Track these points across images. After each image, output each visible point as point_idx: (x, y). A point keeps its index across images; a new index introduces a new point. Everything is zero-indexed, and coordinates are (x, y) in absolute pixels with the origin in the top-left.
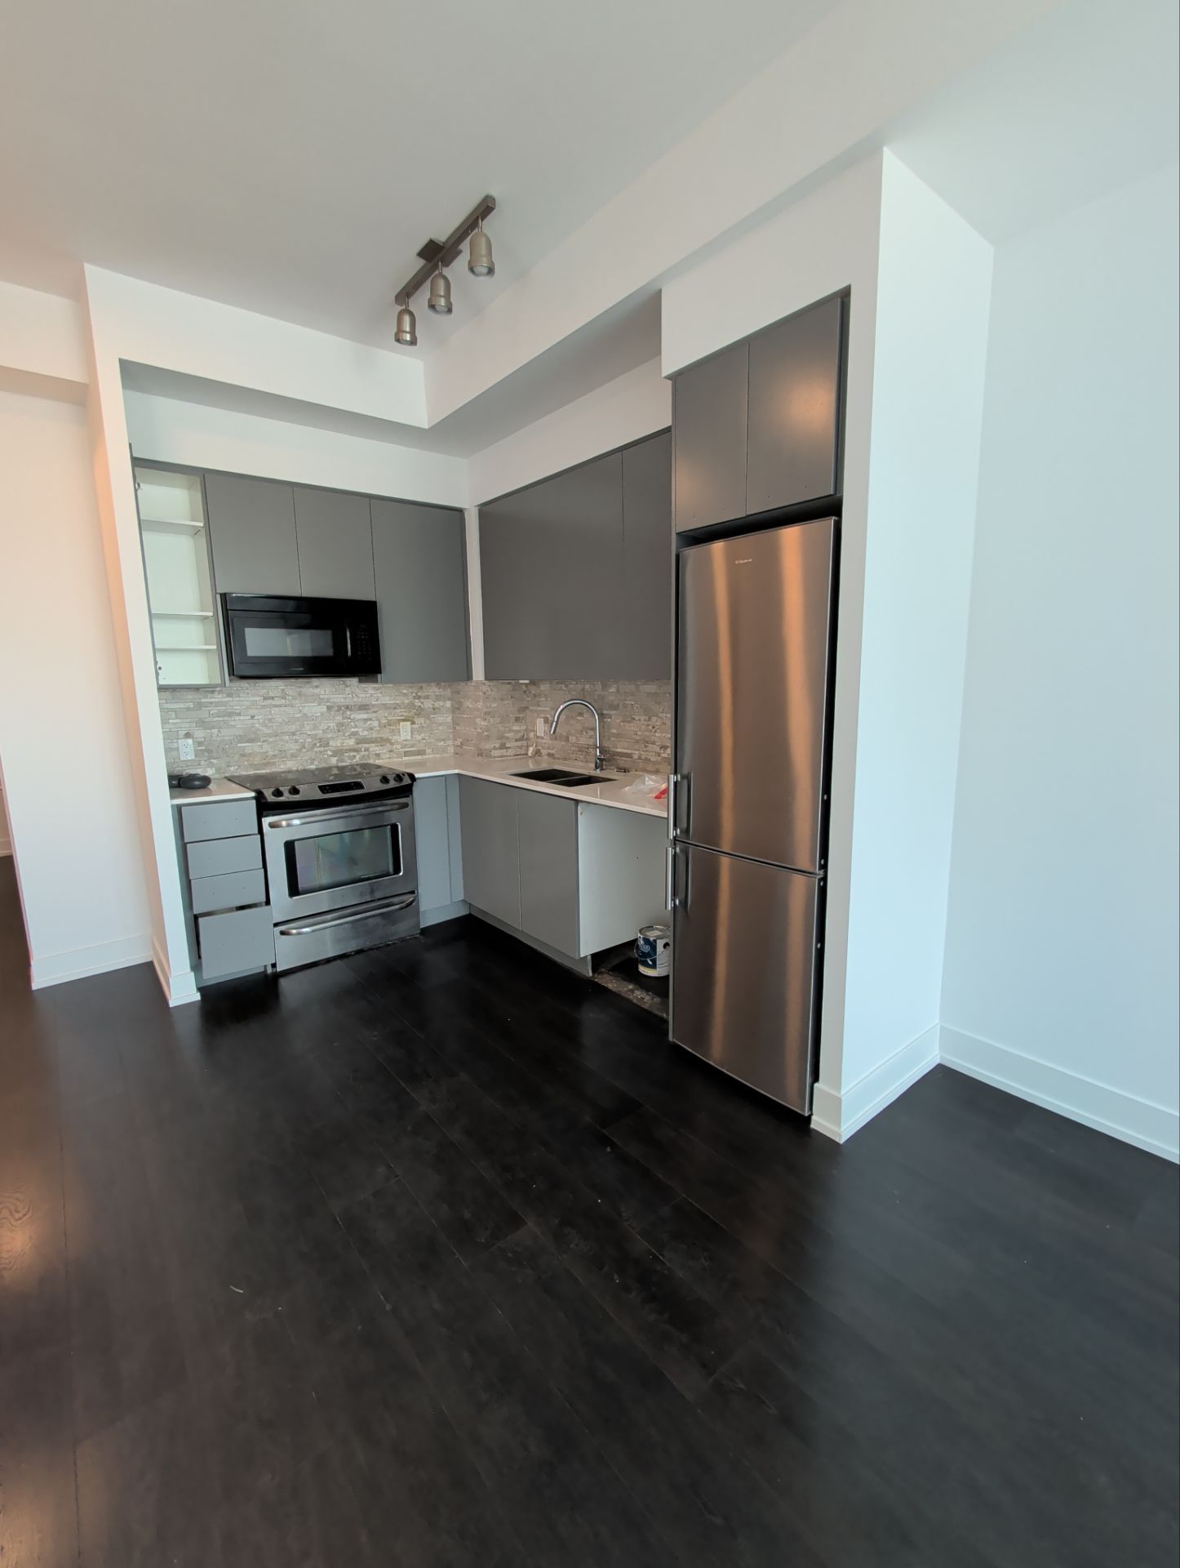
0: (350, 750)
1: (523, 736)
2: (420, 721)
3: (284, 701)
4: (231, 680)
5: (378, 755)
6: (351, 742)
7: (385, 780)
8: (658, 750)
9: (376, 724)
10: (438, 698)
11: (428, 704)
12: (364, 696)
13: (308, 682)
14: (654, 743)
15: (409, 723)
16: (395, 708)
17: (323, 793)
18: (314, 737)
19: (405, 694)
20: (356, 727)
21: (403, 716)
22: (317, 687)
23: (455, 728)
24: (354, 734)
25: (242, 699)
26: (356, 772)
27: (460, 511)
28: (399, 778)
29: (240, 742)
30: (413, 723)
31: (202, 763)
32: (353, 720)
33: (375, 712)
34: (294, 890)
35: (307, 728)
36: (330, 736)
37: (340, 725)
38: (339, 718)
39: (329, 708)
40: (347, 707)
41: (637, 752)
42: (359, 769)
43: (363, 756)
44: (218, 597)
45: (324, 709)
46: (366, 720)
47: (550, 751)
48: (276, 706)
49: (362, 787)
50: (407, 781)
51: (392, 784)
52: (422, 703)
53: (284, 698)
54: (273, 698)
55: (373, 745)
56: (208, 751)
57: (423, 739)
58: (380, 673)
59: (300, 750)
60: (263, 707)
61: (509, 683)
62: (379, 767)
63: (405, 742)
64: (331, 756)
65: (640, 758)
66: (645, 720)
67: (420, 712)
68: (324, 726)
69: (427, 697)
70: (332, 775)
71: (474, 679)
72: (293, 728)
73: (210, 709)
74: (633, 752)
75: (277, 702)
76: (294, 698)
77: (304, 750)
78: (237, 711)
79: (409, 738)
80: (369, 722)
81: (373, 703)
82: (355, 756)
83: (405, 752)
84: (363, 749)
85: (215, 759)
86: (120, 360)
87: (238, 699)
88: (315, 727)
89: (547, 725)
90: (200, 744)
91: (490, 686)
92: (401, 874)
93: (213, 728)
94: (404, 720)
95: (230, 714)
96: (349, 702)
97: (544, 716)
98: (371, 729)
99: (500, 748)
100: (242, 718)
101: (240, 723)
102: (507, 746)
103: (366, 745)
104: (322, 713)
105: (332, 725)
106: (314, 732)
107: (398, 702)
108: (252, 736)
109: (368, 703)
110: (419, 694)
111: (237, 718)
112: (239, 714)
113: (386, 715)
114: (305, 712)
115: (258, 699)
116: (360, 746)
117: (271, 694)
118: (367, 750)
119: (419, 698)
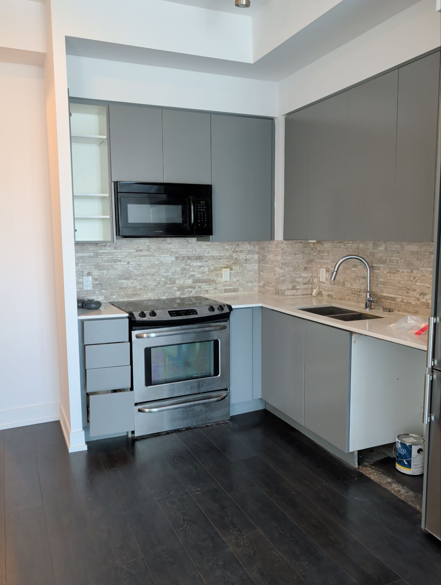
0: (189, 287)
1: (309, 281)
2: (236, 268)
3: (148, 252)
4: (117, 239)
5: (207, 291)
6: (190, 282)
7: (212, 309)
8: (418, 296)
9: (206, 269)
10: (250, 252)
11: (242, 256)
12: (200, 250)
13: (165, 240)
14: (415, 290)
15: (228, 270)
16: (220, 259)
17: (171, 316)
18: (166, 277)
19: (227, 250)
20: (193, 271)
21: (224, 264)
22: (170, 243)
23: (260, 274)
24: (192, 276)
25: (123, 251)
26: (192, 302)
27: (272, 119)
28: (221, 307)
29: (120, 279)
30: (231, 269)
31: (97, 292)
32: (191, 266)
33: (206, 261)
34: (149, 381)
35: (162, 272)
36: (176, 277)
37: (183, 270)
38: (183, 265)
39: (177, 258)
40: (189, 258)
41: (399, 297)
42: (194, 300)
43: (197, 291)
44: (113, 184)
45: (174, 259)
46: (200, 267)
47: (329, 293)
48: (143, 256)
49: (196, 313)
50: (226, 310)
51: (217, 312)
52: (238, 255)
53: (149, 250)
54: (141, 251)
55: (204, 284)
56: (100, 284)
57: (238, 281)
58: (212, 234)
59: (156, 286)
60: (136, 256)
61: (300, 242)
62: (207, 299)
63: (226, 283)
64: (177, 290)
65: (402, 301)
66: (408, 272)
67: (236, 262)
68: (173, 270)
69: (241, 252)
70: (177, 304)
71: (275, 239)
72: (153, 271)
73: (103, 257)
74: (397, 296)
75: (144, 253)
76: (155, 251)
77: (159, 286)
78: (120, 259)
79: (228, 280)
80: (202, 268)
81: (205, 255)
82: (192, 291)
83: (225, 290)
84: (197, 287)
85: (104, 290)
86: (66, 37)
87: (120, 251)
88: (167, 271)
89: (328, 273)
90: (96, 279)
91: (286, 244)
92: (219, 376)
93: (104, 269)
94: (225, 268)
95: (115, 261)
96: (189, 254)
97: (326, 266)
98: (203, 273)
99: (292, 289)
100: (122, 263)
101: (120, 267)
102: (297, 288)
103: (200, 284)
104: (172, 262)
105: (178, 269)
106: (166, 274)
107: (221, 254)
108: (128, 276)
109: (202, 255)
110: (236, 249)
111: (119, 263)
112: (120, 261)
113: (214, 263)
114: (162, 260)
115: (132, 251)
116: (196, 284)
117: (141, 248)
118: (200, 287)
119: (236, 252)
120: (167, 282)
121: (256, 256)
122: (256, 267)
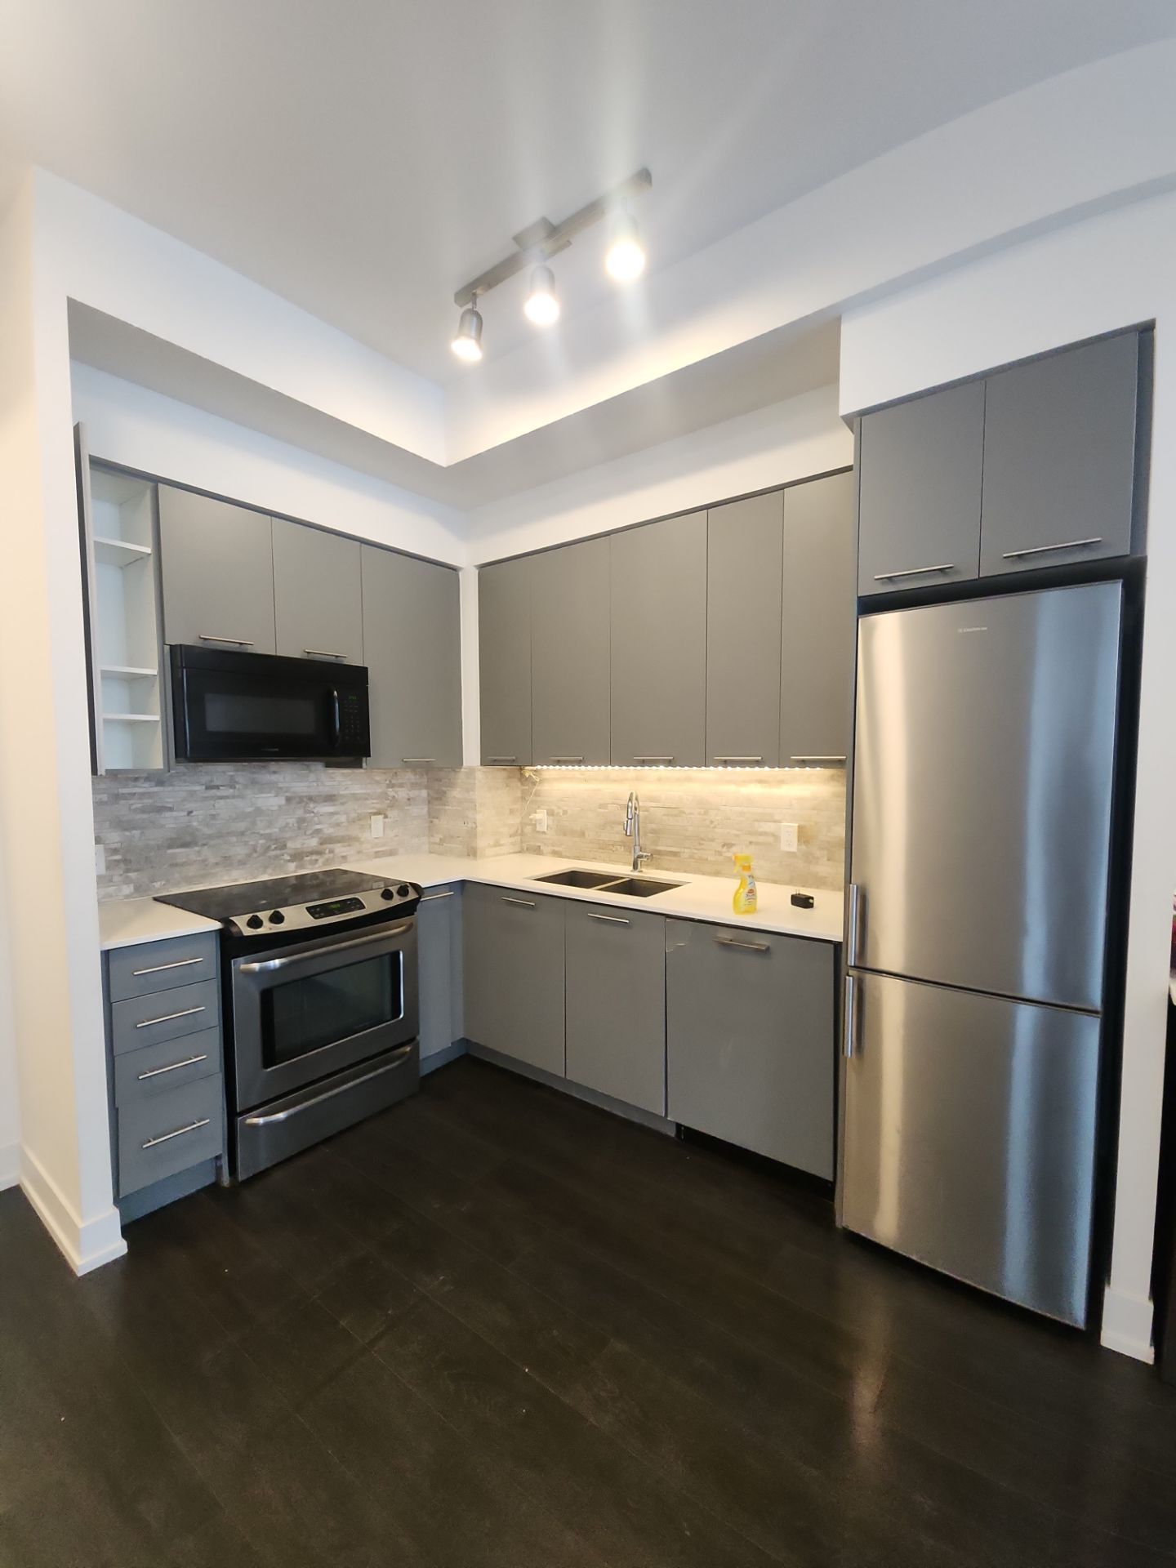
0: (312, 853)
1: (517, 832)
2: (393, 814)
5: (344, 858)
6: (313, 842)
7: (387, 895)
9: (343, 818)
10: (414, 786)
11: (402, 794)
12: (330, 783)
13: (264, 767)
15: (381, 817)
16: (367, 799)
17: (316, 918)
18: (268, 837)
19: (378, 782)
20: (320, 823)
21: (374, 808)
22: (275, 772)
23: (432, 822)
24: (318, 831)
25: (177, 788)
27: (454, 569)
28: (403, 890)
29: (170, 847)
30: (386, 817)
31: (116, 879)
32: (316, 815)
33: (342, 804)
34: (269, 1058)
35: (261, 827)
37: (301, 821)
38: (300, 813)
39: (289, 800)
40: (311, 799)
44: (167, 648)
45: (283, 801)
46: (332, 814)
48: (221, 798)
49: (363, 907)
50: (412, 896)
51: (397, 900)
52: (396, 792)
53: (232, 786)
54: (217, 787)
55: (339, 845)
56: (126, 861)
57: (396, 836)
58: (370, 756)
59: (249, 856)
60: (206, 799)
63: (377, 841)
67: (394, 803)
68: (281, 822)
69: (401, 786)
71: (464, 764)
73: (132, 802)
75: (223, 792)
76: (246, 787)
77: (255, 855)
78: (170, 805)
79: (381, 834)
80: (336, 817)
81: (342, 793)
82: (317, 860)
83: (377, 852)
84: (327, 851)
85: (135, 871)
86: (68, 298)
89: (551, 817)
91: (484, 772)
92: (401, 1016)
94: (375, 814)
95: (161, 809)
96: (313, 792)
97: (547, 807)
98: (338, 825)
99: (495, 846)
100: (175, 814)
101: (170, 822)
102: (502, 842)
103: (331, 846)
104: (280, 807)
105: (292, 821)
106: (268, 831)
107: (368, 791)
108: (188, 839)
109: (335, 793)
110: (393, 782)
111: (168, 814)
112: (171, 809)
113: (356, 808)
114: (259, 805)
115: (197, 788)
116: (325, 846)
117: (216, 783)
118: (331, 851)
119: (392, 786)
120: (269, 847)
121: (424, 793)
122: (425, 810)
